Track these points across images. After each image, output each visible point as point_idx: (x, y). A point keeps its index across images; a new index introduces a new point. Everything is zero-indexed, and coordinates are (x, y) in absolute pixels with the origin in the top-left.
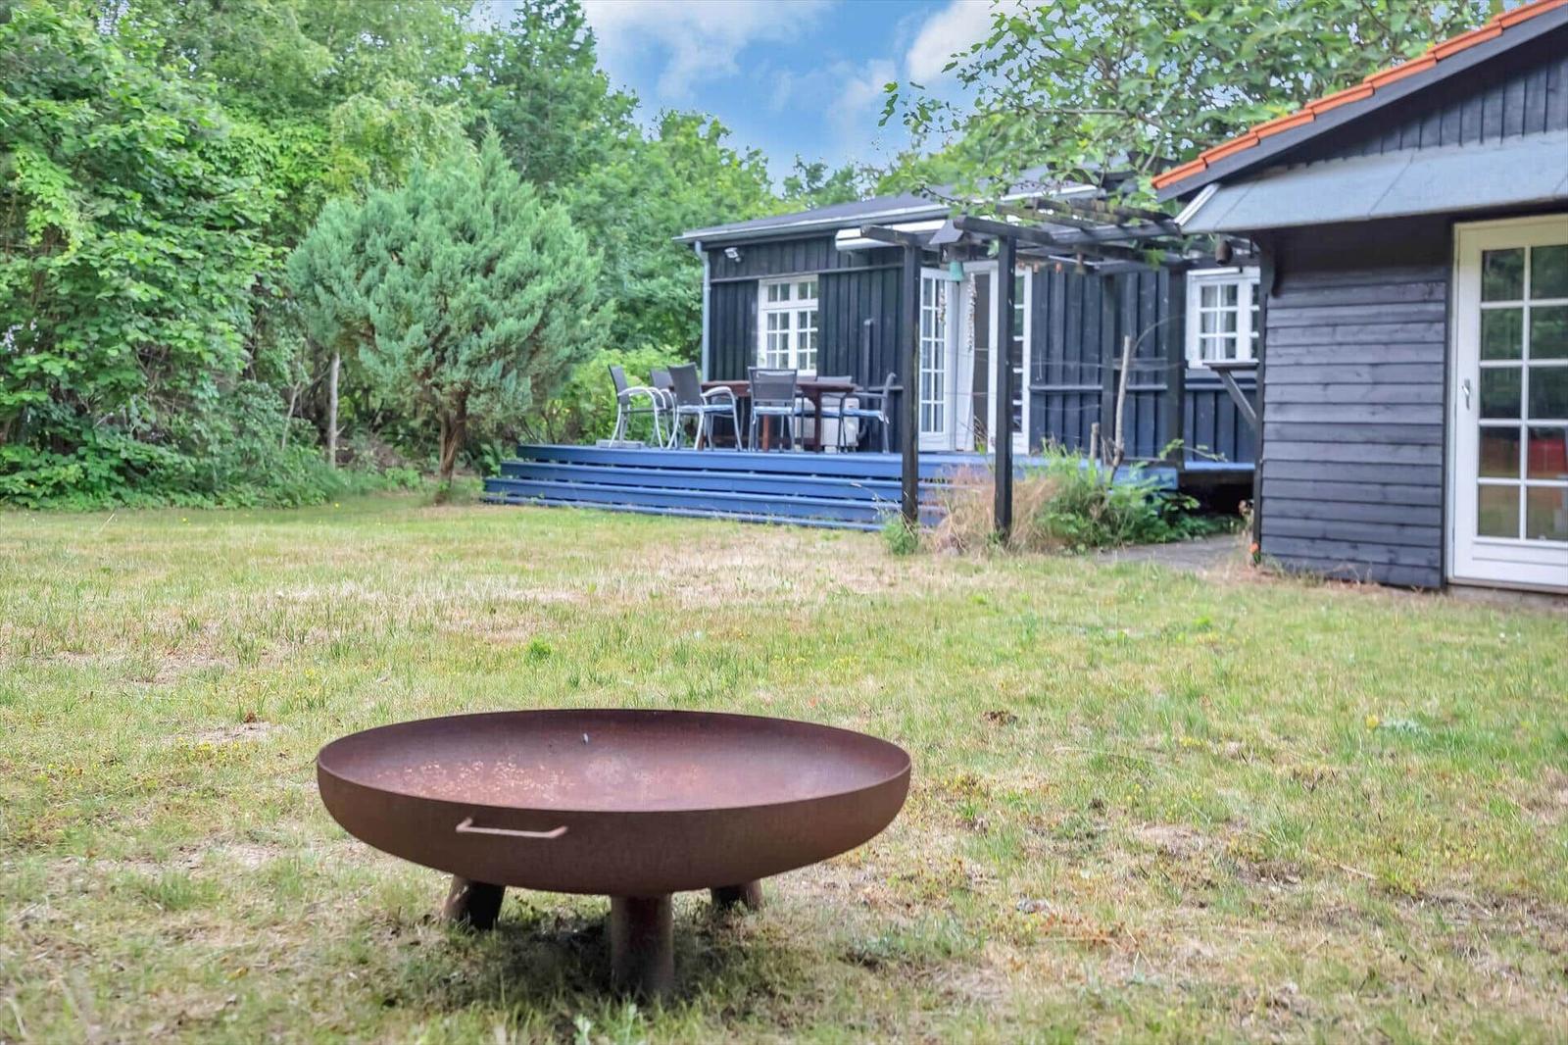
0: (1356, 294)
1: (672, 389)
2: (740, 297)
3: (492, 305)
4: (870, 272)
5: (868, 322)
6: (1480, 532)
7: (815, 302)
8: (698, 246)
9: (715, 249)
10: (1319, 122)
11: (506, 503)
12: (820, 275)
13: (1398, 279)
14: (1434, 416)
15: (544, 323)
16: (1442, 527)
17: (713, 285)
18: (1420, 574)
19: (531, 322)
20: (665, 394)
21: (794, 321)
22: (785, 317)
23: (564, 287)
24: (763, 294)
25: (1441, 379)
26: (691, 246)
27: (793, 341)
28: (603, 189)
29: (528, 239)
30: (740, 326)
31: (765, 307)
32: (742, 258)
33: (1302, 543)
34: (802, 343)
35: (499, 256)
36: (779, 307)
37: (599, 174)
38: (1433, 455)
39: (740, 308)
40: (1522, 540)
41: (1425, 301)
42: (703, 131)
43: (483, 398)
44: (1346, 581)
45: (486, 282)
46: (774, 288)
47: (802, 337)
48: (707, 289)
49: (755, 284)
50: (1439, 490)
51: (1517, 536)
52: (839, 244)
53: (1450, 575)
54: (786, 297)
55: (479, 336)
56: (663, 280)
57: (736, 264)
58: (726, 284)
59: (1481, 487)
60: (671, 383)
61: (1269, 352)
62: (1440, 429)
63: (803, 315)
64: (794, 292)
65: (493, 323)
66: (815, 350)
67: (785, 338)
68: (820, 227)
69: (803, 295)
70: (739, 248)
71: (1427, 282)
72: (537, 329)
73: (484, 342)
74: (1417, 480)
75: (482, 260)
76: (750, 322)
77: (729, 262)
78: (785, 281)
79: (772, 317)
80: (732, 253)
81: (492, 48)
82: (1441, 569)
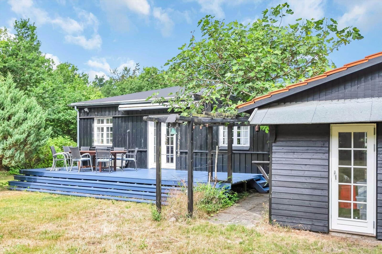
0: (301, 143)
1: (70, 153)
2: (89, 123)
3: (11, 130)
4: (128, 117)
5: (128, 131)
6: (339, 217)
7: (112, 124)
8: (75, 107)
9: (81, 109)
10: (290, 91)
11: (16, 190)
12: (113, 117)
13: (313, 140)
14: (325, 181)
15: (28, 136)
16: (328, 214)
17: (80, 119)
18: (321, 228)
19: (24, 136)
20: (68, 154)
21: (105, 129)
22: (102, 129)
23: (35, 124)
24: (96, 121)
25: (327, 170)
26: (74, 107)
27: (105, 135)
28: (44, 88)
29: (23, 109)
30: (89, 131)
31: (96, 125)
32: (89, 111)
33: (284, 218)
34: (108, 136)
35: (13, 114)
36: (101, 125)
37: (43, 84)
38: (325, 193)
39: (89, 125)
40: (352, 219)
41: (322, 147)
42: (70, 69)
43: (8, 160)
44: (299, 229)
45: (9, 123)
46: (99, 120)
47: (108, 135)
48: (78, 120)
49: (93, 119)
50: (327, 203)
51: (350, 217)
52: (119, 109)
53: (330, 228)
54: (103, 122)
55: (7, 141)
56: (62, 113)
57: (87, 113)
58: (84, 119)
59: (339, 203)
60: (70, 151)
61: (273, 159)
62: (327, 185)
63: (108, 128)
64: (105, 121)
65: (11, 136)
66: (112, 138)
67: (102, 134)
68: (113, 104)
69: (107, 123)
70: (88, 109)
71: (322, 141)
72: (27, 137)
73: (8, 142)
74: (320, 200)
75: (7, 116)
76: (91, 130)
77: (85, 112)
78: (102, 118)
79: (98, 128)
80: (86, 110)
81: (7, 45)
82: (328, 227)
